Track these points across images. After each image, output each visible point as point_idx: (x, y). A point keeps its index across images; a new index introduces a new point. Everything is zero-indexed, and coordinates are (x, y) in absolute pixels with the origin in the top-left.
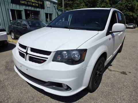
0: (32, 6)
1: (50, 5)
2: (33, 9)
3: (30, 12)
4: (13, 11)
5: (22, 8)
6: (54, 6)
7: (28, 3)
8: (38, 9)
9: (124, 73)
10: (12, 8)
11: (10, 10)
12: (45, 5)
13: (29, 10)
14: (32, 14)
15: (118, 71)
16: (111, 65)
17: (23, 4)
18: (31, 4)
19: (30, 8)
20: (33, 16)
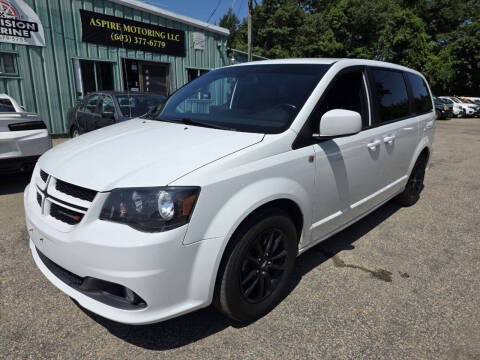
0: (146, 49)
1: (204, 44)
2: (148, 57)
3: (140, 67)
4: (86, 65)
5: (116, 56)
6: (219, 47)
7: (133, 40)
8: (164, 59)
10: (85, 58)
11: (77, 63)
12: (188, 44)
13: (136, 62)
14: (147, 71)
16: (353, 247)
17: (117, 45)
18: (143, 41)
19: (139, 55)
20: (147, 78)
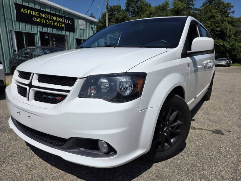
0: (53, 27)
1: (84, 26)
2: (55, 31)
3: (50, 37)
4: (19, 34)
5: (36, 30)
6: (92, 28)
7: (46, 22)
8: (63, 33)
9: (218, 132)
10: (18, 30)
11: (14, 33)
12: (76, 26)
13: (48, 34)
14: (54, 39)
15: (207, 129)
17: (38, 24)
18: (51, 23)
19: (49, 30)
20: (54, 43)
